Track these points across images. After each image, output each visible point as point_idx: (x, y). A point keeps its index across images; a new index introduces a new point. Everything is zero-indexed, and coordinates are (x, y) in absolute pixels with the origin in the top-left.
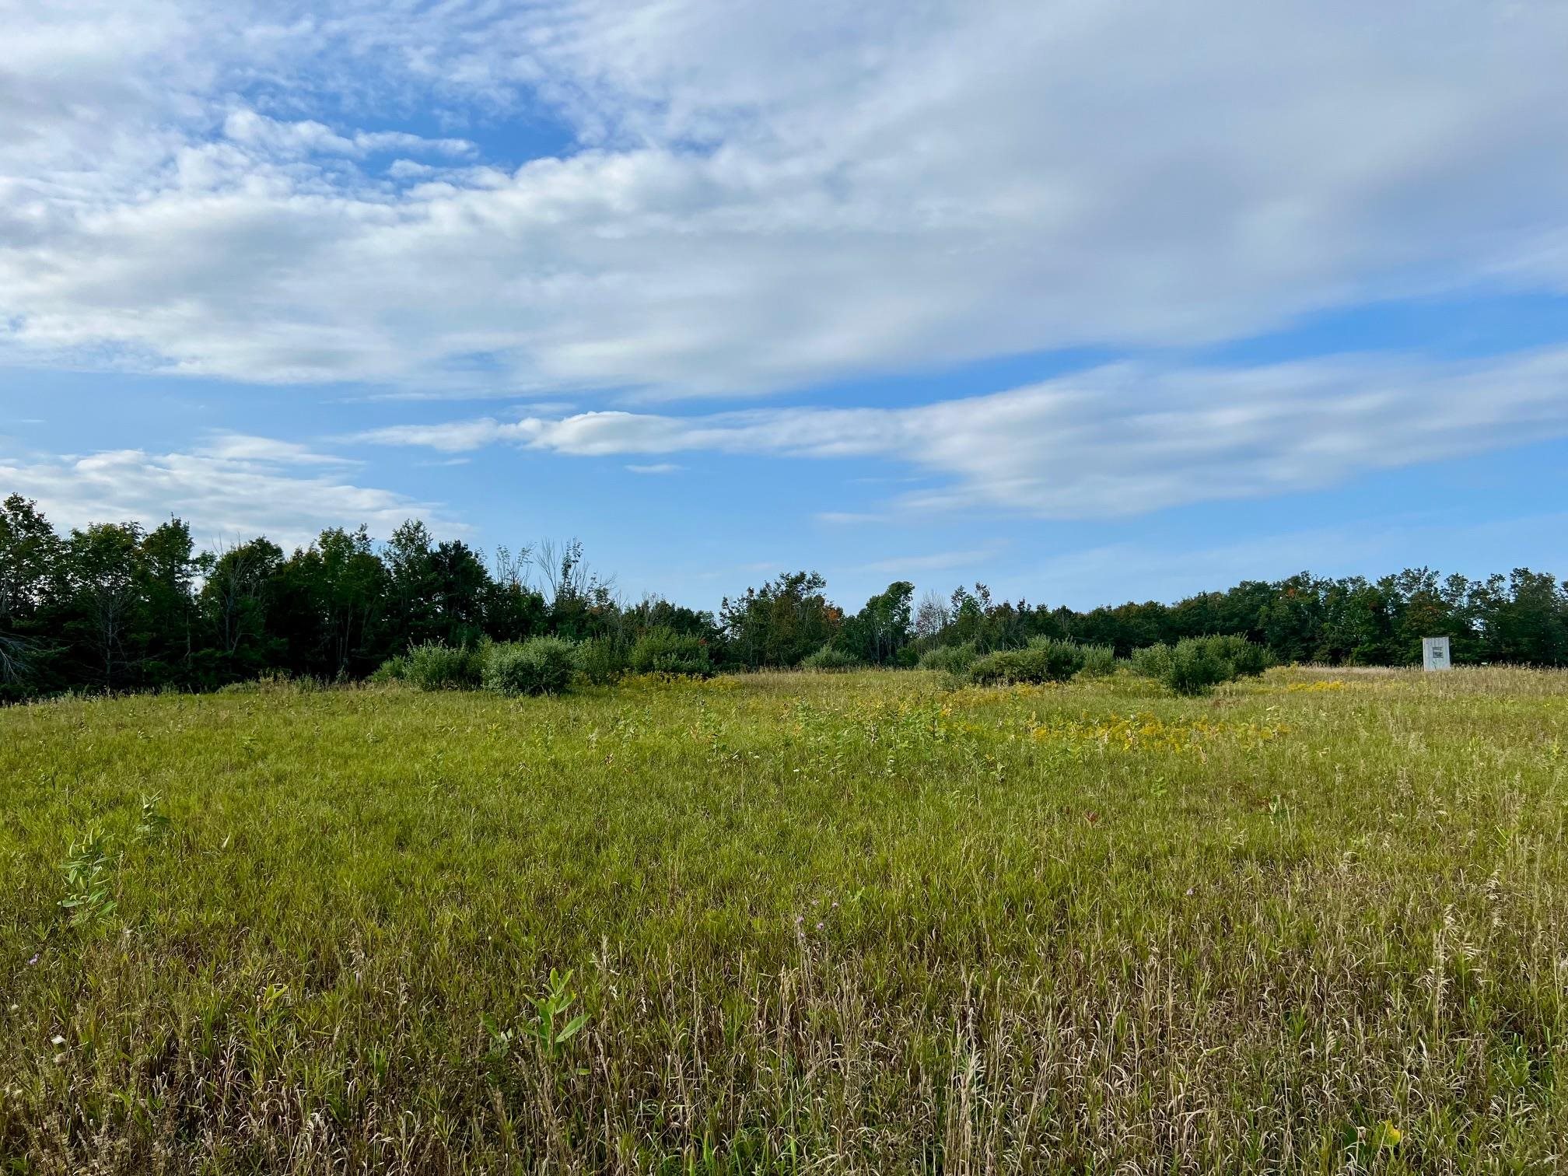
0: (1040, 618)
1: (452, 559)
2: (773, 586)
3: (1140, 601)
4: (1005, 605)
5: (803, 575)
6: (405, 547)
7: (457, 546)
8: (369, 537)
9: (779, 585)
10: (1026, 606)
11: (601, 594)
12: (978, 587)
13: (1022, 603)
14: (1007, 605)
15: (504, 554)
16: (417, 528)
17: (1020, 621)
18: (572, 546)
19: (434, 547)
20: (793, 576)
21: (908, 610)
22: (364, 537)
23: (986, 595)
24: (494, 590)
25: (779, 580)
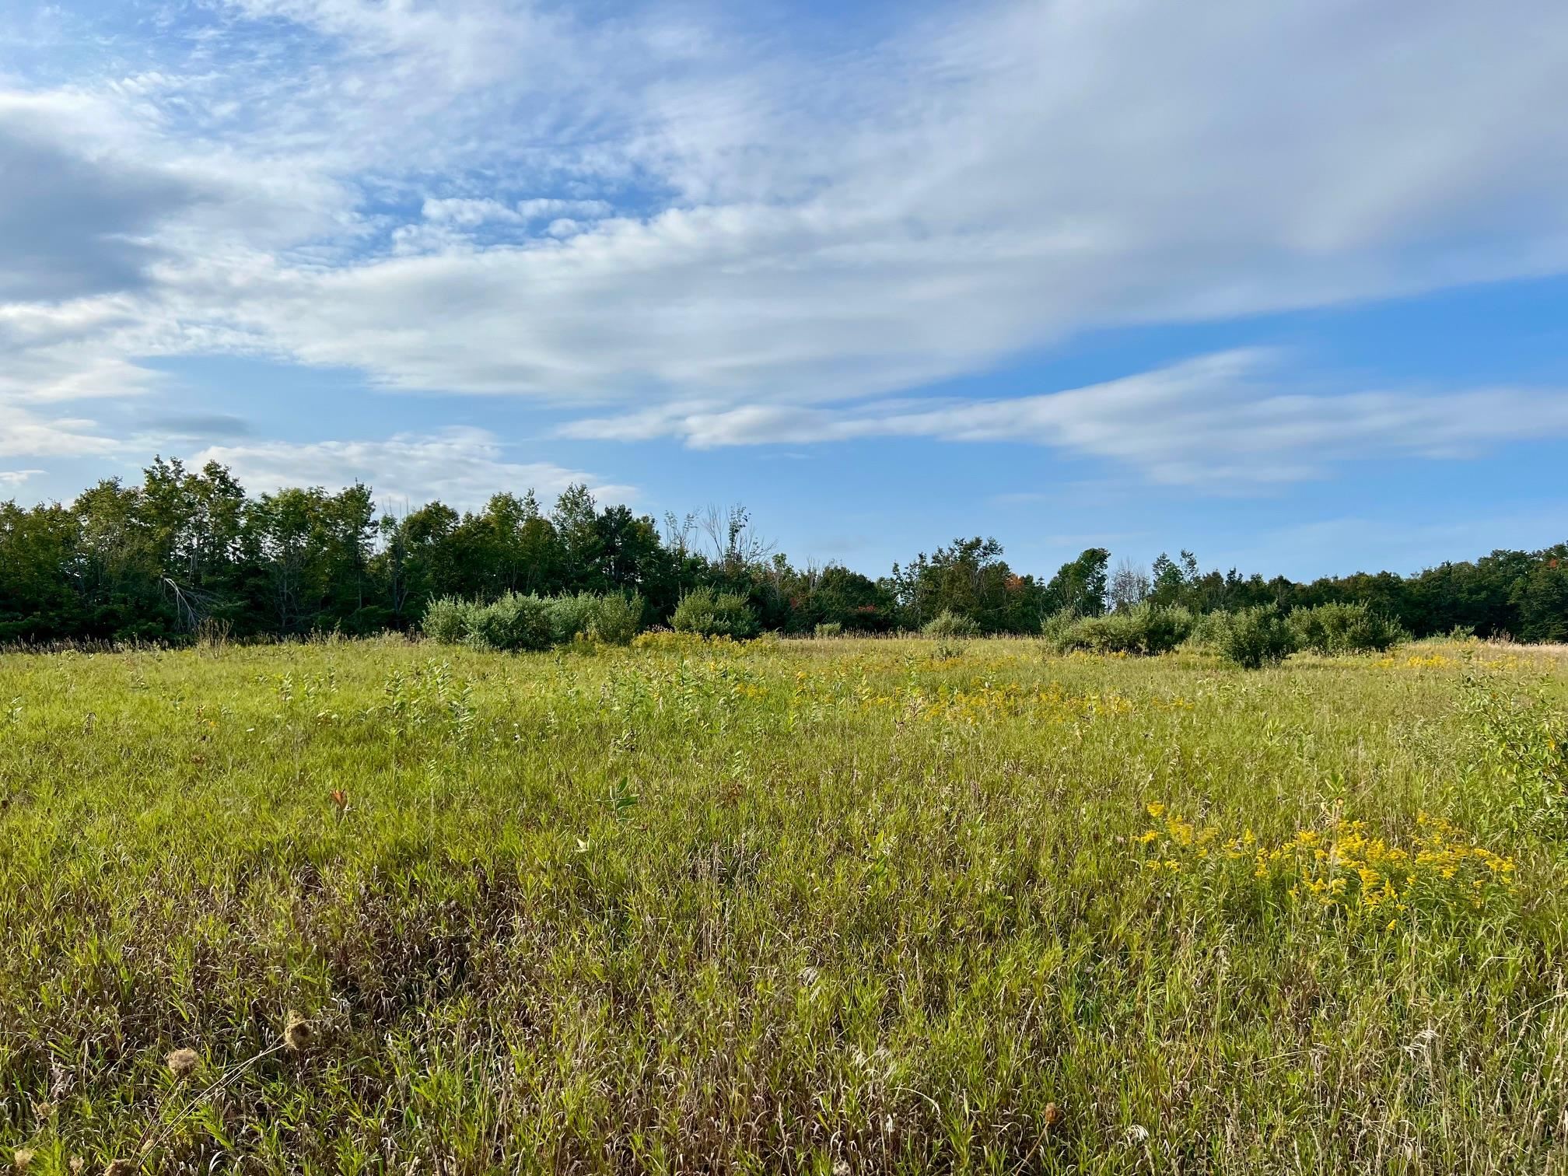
0: (1254, 588)
1: (618, 522)
2: (946, 552)
3: (1373, 571)
4: (1214, 574)
5: (979, 541)
6: (570, 512)
7: (622, 510)
8: (537, 501)
9: (953, 551)
10: (1237, 575)
11: (780, 560)
12: (1184, 555)
13: (1233, 573)
14: (1216, 575)
15: (671, 520)
16: (581, 492)
17: (1230, 590)
18: (736, 510)
19: (600, 511)
20: (968, 541)
21: (1103, 579)
22: (533, 502)
23: (1192, 563)
24: (661, 554)
25: (953, 546)
